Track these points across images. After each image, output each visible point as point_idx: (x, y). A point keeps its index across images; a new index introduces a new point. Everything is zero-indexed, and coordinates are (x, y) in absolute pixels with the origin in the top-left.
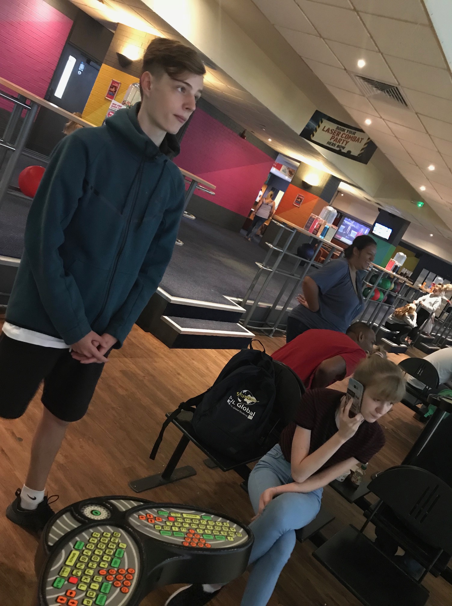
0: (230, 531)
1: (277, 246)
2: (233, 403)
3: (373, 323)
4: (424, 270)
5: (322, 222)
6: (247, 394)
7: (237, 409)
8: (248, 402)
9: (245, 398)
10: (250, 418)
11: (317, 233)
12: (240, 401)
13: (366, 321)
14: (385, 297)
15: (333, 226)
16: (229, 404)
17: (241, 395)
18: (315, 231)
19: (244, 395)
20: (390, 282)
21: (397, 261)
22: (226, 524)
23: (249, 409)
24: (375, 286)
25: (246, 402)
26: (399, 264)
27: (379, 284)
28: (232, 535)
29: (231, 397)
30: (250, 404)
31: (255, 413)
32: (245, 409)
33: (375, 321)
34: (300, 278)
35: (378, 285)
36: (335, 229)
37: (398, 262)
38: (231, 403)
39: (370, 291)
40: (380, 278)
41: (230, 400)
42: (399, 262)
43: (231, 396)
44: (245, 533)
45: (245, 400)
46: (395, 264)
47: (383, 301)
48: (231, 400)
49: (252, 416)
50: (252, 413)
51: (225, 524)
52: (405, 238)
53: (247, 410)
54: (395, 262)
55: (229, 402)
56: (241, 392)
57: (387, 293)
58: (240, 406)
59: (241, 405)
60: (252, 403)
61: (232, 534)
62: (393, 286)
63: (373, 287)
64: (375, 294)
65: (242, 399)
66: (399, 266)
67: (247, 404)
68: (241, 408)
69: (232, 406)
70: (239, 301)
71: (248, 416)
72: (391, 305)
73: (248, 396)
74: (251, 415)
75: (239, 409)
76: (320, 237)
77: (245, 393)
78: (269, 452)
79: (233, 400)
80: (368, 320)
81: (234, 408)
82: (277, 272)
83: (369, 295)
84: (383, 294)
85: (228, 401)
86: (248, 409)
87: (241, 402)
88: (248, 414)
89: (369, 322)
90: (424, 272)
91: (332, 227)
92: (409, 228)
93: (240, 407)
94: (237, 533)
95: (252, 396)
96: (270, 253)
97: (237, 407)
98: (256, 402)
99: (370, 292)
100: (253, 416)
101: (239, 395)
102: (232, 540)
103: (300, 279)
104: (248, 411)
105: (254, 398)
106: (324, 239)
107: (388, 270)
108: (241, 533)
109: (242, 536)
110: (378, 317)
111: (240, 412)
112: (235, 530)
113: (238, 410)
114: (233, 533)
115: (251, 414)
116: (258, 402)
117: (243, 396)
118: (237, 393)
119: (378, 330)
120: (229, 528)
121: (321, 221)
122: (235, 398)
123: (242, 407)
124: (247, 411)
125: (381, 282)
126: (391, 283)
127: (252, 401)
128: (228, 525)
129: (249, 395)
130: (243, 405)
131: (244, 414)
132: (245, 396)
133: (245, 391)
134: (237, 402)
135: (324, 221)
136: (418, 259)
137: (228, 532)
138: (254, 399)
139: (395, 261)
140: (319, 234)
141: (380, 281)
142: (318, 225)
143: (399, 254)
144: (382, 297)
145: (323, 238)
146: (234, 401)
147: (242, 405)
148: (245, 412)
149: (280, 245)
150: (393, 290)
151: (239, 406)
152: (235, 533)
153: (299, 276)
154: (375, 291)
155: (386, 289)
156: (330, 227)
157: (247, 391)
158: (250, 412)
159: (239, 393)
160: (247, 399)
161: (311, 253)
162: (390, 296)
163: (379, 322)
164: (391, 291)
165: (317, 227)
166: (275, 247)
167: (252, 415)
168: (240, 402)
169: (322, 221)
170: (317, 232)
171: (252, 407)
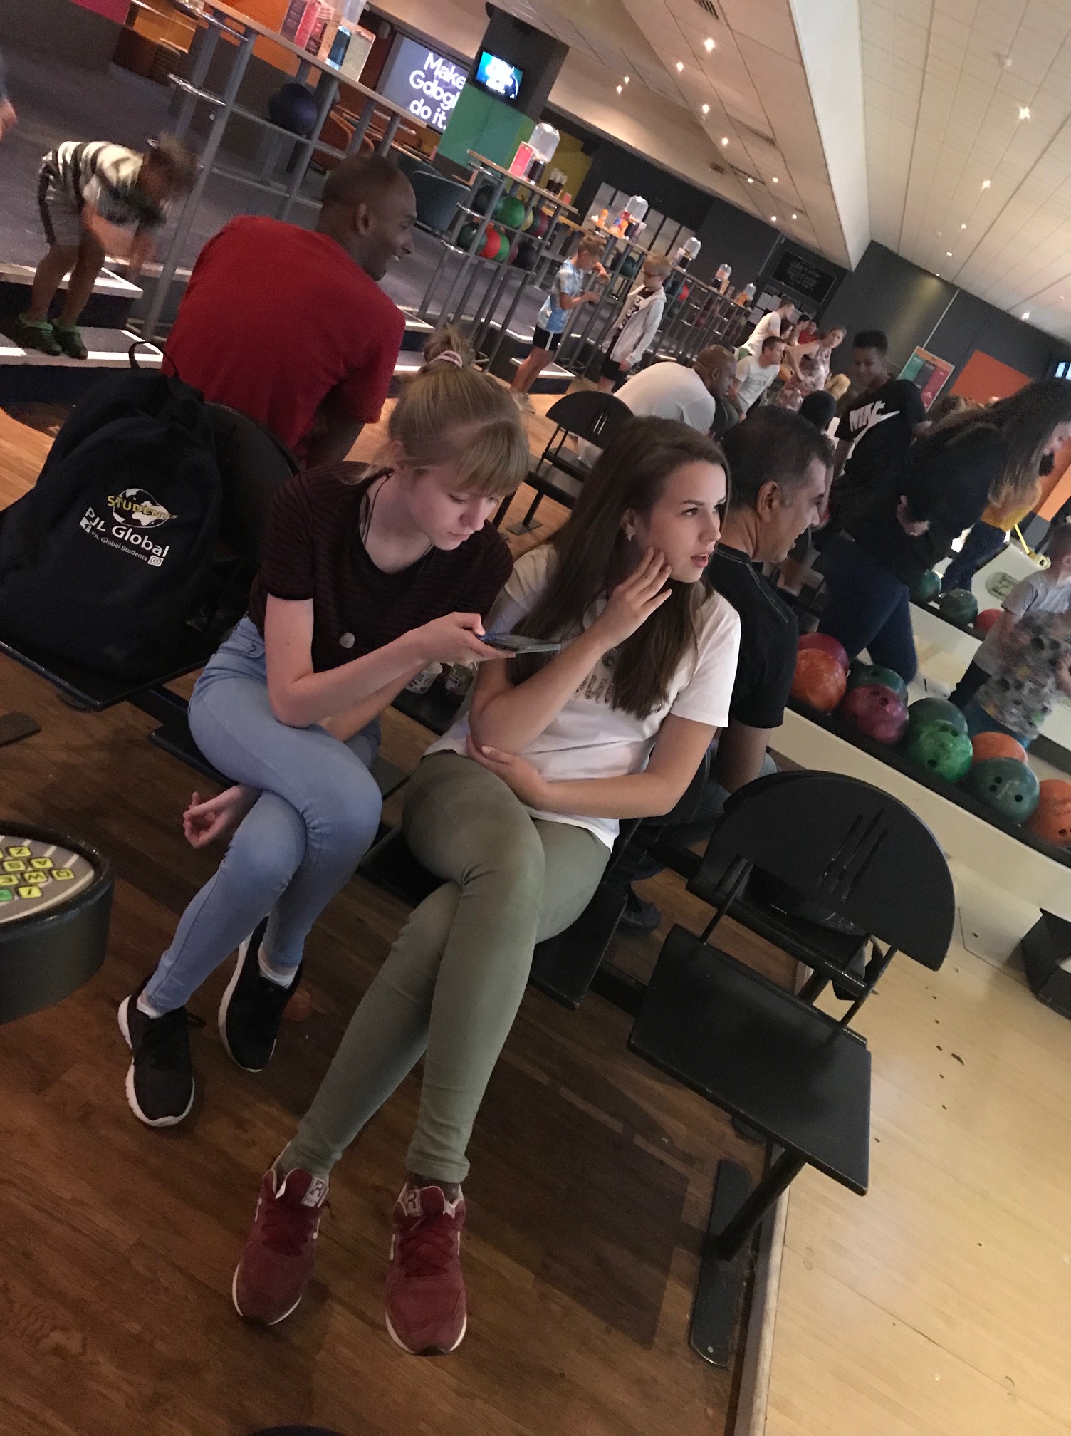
0: (30, 869)
1: (206, 87)
2: (99, 528)
3: (488, 319)
4: (603, 185)
5: (329, 14)
6: (139, 499)
7: (112, 544)
8: (145, 520)
9: (134, 510)
10: (155, 561)
11: (318, 49)
12: (120, 519)
13: (472, 316)
14: (512, 247)
15: (360, 29)
16: (88, 530)
17: (121, 504)
18: (312, 43)
19: (130, 504)
20: (523, 207)
21: (537, 148)
22: (19, 853)
23: (148, 540)
24: (488, 217)
25: (138, 522)
26: (544, 158)
27: (495, 213)
28: (39, 880)
29: (90, 512)
30: (150, 524)
31: (168, 547)
32: (136, 539)
33: (494, 317)
34: (286, 192)
35: (494, 216)
36: (366, 39)
37: (541, 152)
38: (94, 528)
39: (475, 231)
40: (498, 197)
41: (89, 518)
42: (543, 152)
43: (90, 509)
44: (84, 864)
45: (135, 516)
46: (534, 158)
47: (510, 259)
48: (93, 520)
49: (161, 556)
50: (160, 550)
51: (13, 851)
52: (557, 97)
53: (144, 542)
54: (531, 150)
55: (87, 526)
56: (121, 496)
57: (517, 239)
58: (123, 533)
59: (123, 530)
60: (157, 522)
61: (36, 878)
62: (530, 218)
63: (483, 220)
64: (489, 240)
65: (127, 515)
66: (542, 162)
67: (141, 525)
68: (126, 538)
69: (97, 537)
70: (118, 264)
71: (148, 560)
72: (529, 272)
73: (143, 504)
74: (157, 555)
75: (121, 541)
76: (329, 62)
77: (131, 497)
78: (228, 644)
79: (98, 519)
80: (475, 315)
81: (105, 541)
82: (216, 170)
83: (473, 244)
84: (507, 241)
85: (84, 522)
86: (146, 541)
87: (124, 522)
88: (149, 554)
89: (478, 317)
90: (605, 191)
91: (359, 34)
92: (565, 71)
93: (121, 536)
94: (54, 873)
95: (154, 504)
96: (187, 111)
97: (112, 538)
98: (168, 518)
99: (475, 236)
100: (164, 555)
101: (116, 504)
102: (36, 893)
103: (288, 195)
104: (147, 545)
105: (162, 509)
106: (340, 68)
107: (517, 172)
108: (71, 869)
109: (72, 876)
110: (499, 305)
111: (125, 549)
112: (49, 864)
113: (117, 546)
114: (42, 874)
115: (157, 552)
116: (174, 517)
117: (127, 506)
118: (109, 498)
119: (502, 338)
120: (28, 862)
121: (325, 11)
122: (104, 513)
123: (128, 536)
124: (143, 546)
125: (501, 205)
126: (526, 209)
127: (155, 518)
128: (27, 853)
129: (147, 503)
130: (130, 530)
131: (136, 554)
132: (135, 505)
133: (132, 492)
134: (111, 523)
135: (332, 10)
136: (588, 157)
137: (22, 874)
138: (162, 512)
139: (531, 146)
140: (324, 53)
141: (497, 203)
142: (319, 25)
143: (541, 129)
144: (504, 247)
145: (336, 67)
146: (102, 522)
147: (126, 531)
148: (138, 548)
149: (214, 83)
150: (532, 230)
151: (120, 534)
152: (49, 872)
153: (285, 188)
154: (490, 233)
155: (516, 226)
156: (354, 32)
157: (137, 490)
158: (154, 547)
159: (114, 500)
160: (142, 512)
161: (308, 113)
162: (525, 247)
163: (502, 319)
164: (527, 231)
165: (317, 30)
166: (199, 89)
167: (159, 554)
168: (119, 524)
169: (328, 10)
170: (319, 45)
171: (157, 533)
